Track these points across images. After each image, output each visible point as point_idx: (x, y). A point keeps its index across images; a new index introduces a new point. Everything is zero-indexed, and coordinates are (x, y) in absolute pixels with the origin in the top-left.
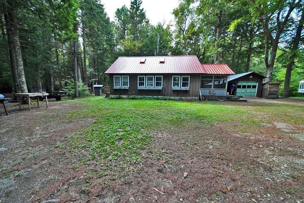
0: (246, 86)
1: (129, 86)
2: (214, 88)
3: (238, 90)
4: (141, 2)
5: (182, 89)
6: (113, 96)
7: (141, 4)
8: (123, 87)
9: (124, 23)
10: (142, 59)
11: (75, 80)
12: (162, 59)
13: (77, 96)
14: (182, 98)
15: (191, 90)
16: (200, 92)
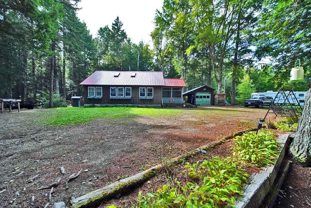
0: (206, 96)
1: (102, 96)
2: (172, 97)
3: (197, 100)
4: (122, 24)
5: (147, 98)
6: (87, 105)
7: (122, 25)
8: (97, 97)
9: (107, 40)
10: (117, 73)
11: (50, 91)
12: (133, 73)
13: (52, 106)
14: (148, 105)
15: (155, 98)
16: (162, 101)
